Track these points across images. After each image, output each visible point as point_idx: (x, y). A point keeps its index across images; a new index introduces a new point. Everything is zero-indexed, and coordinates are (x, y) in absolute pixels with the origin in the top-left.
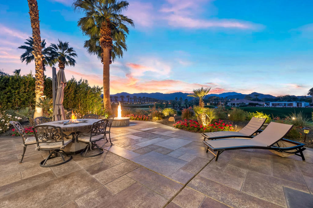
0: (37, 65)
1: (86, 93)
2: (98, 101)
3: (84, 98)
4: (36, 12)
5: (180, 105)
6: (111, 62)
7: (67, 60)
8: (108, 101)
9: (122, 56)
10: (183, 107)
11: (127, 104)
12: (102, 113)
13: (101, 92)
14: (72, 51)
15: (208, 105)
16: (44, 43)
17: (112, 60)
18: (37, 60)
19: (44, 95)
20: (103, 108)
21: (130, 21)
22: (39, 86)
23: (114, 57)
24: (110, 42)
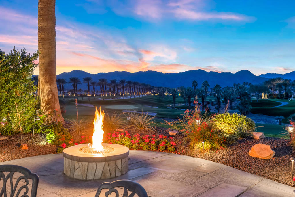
2: (26, 91)
5: (203, 99)
10: (208, 103)
11: (85, 96)
12: (37, 128)
13: (34, 66)
15: (263, 97)
20: (40, 113)
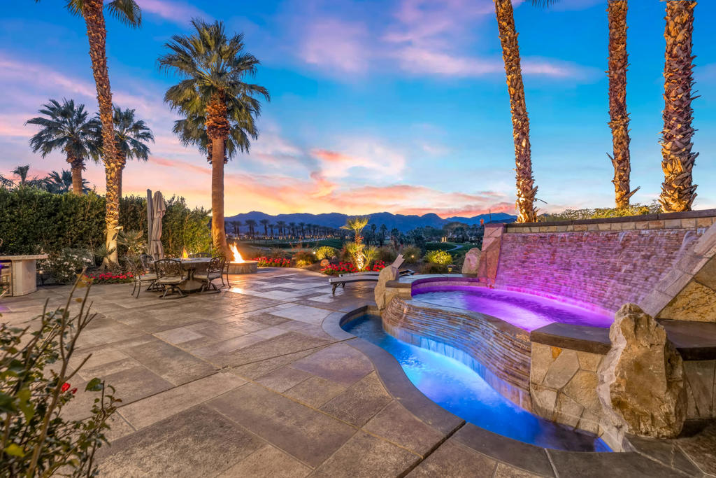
0: (109, 178)
1: (182, 221)
2: (203, 233)
3: (179, 229)
4: (108, 98)
5: (381, 242)
6: (226, 160)
7: (131, 148)
8: (220, 234)
9: (247, 148)
11: (262, 239)
14: (143, 128)
15: (443, 241)
16: (83, 113)
17: (227, 156)
18: (109, 171)
19: (119, 225)
21: (263, 91)
22: (112, 212)
23: (232, 149)
24: (224, 128)
